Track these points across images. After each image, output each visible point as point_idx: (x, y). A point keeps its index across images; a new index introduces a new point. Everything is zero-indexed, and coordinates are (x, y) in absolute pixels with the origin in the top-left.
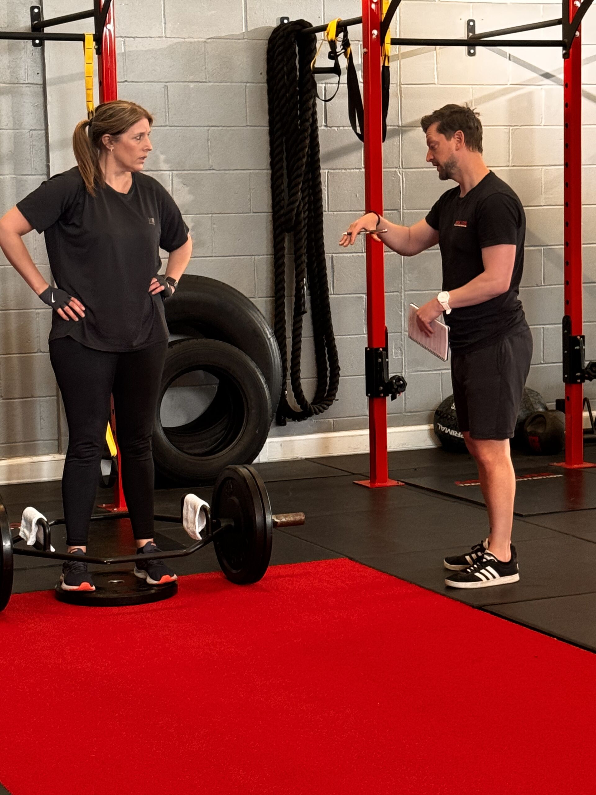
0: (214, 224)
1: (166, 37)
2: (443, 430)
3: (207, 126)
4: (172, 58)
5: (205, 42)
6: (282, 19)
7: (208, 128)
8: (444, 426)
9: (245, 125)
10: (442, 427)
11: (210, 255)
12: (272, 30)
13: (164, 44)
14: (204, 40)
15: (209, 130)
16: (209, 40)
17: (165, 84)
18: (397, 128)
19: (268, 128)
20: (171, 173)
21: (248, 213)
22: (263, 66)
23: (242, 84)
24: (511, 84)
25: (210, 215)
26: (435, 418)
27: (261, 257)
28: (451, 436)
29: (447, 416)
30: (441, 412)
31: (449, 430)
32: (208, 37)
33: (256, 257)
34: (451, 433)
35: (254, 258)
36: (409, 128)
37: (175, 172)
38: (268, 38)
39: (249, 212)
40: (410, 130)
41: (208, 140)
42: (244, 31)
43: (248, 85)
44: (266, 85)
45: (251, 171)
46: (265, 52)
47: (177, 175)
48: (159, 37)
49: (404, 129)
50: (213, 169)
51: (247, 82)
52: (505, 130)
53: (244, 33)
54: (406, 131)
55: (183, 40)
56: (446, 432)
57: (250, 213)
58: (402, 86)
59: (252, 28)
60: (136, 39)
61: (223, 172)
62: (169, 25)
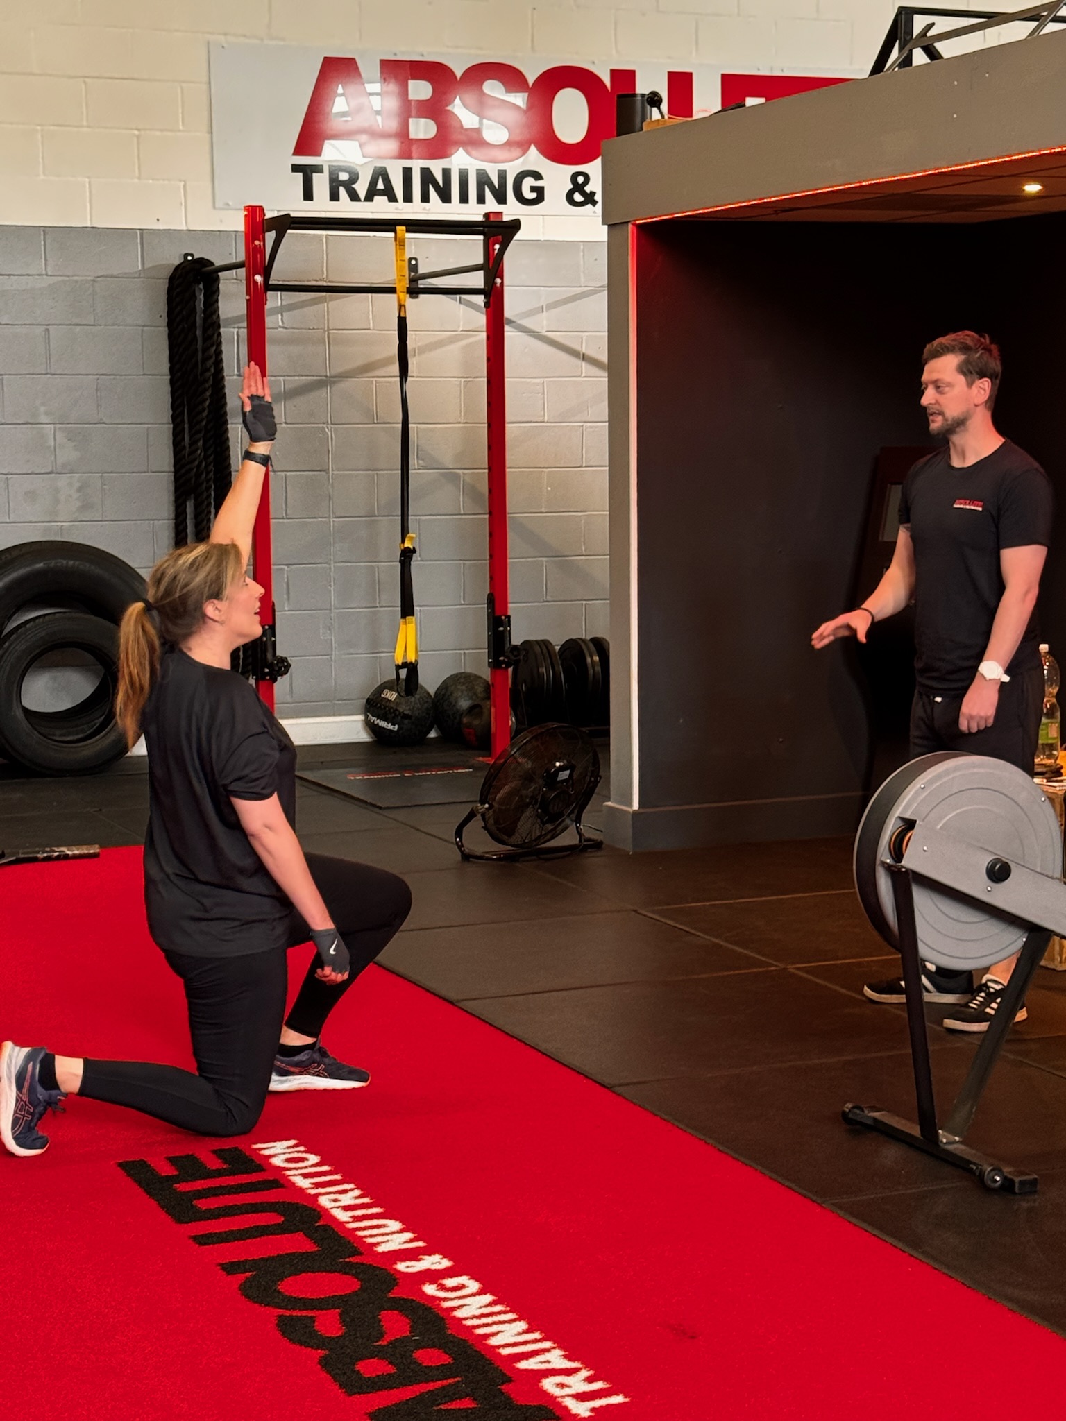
0: (105, 485)
1: (47, 275)
2: (372, 721)
3: (97, 375)
4: (54, 299)
5: (93, 280)
6: (186, 255)
7: (97, 377)
8: (373, 716)
9: (142, 373)
10: (371, 717)
11: (100, 519)
12: (174, 267)
13: (44, 282)
14: (92, 278)
15: (98, 379)
16: (99, 279)
17: (46, 327)
18: (324, 378)
19: (169, 377)
20: (52, 426)
21: (145, 472)
22: (163, 308)
23: (138, 327)
24: (462, 331)
25: (100, 474)
26: (366, 708)
27: (161, 522)
28: (380, 727)
29: (377, 704)
30: (372, 700)
31: (378, 720)
32: (96, 275)
33: (156, 522)
34: (380, 724)
35: (153, 524)
36: (339, 379)
37: (58, 426)
38: (169, 276)
39: (146, 470)
40: (341, 381)
41: (97, 390)
42: (140, 268)
43: (145, 328)
44: (167, 329)
45: (149, 426)
46: (166, 292)
47: (60, 429)
48: (38, 275)
49: (332, 379)
50: (104, 423)
51: (144, 326)
52: (456, 382)
53: (140, 271)
54: (335, 382)
55: (68, 278)
56: (376, 722)
57: (148, 472)
58: (331, 332)
59: (150, 265)
60: (12, 277)
61: (115, 426)
62: (50, 261)
